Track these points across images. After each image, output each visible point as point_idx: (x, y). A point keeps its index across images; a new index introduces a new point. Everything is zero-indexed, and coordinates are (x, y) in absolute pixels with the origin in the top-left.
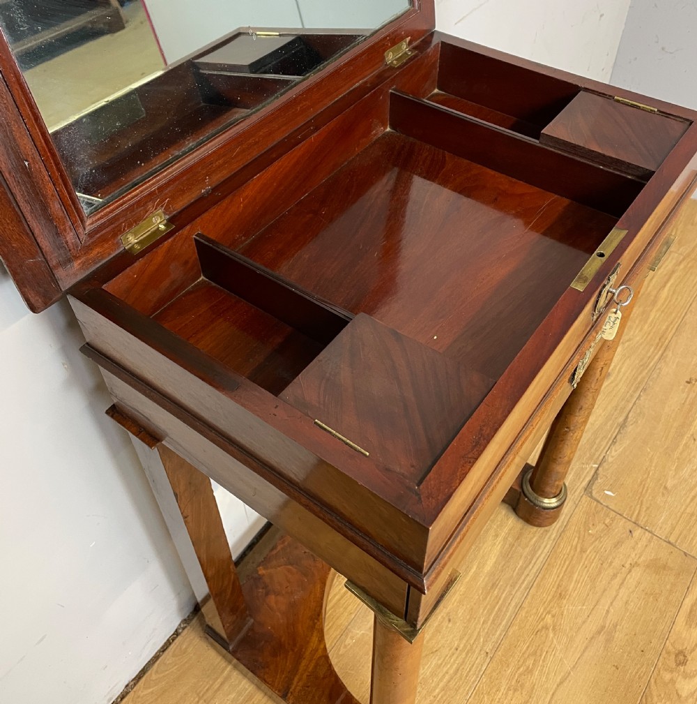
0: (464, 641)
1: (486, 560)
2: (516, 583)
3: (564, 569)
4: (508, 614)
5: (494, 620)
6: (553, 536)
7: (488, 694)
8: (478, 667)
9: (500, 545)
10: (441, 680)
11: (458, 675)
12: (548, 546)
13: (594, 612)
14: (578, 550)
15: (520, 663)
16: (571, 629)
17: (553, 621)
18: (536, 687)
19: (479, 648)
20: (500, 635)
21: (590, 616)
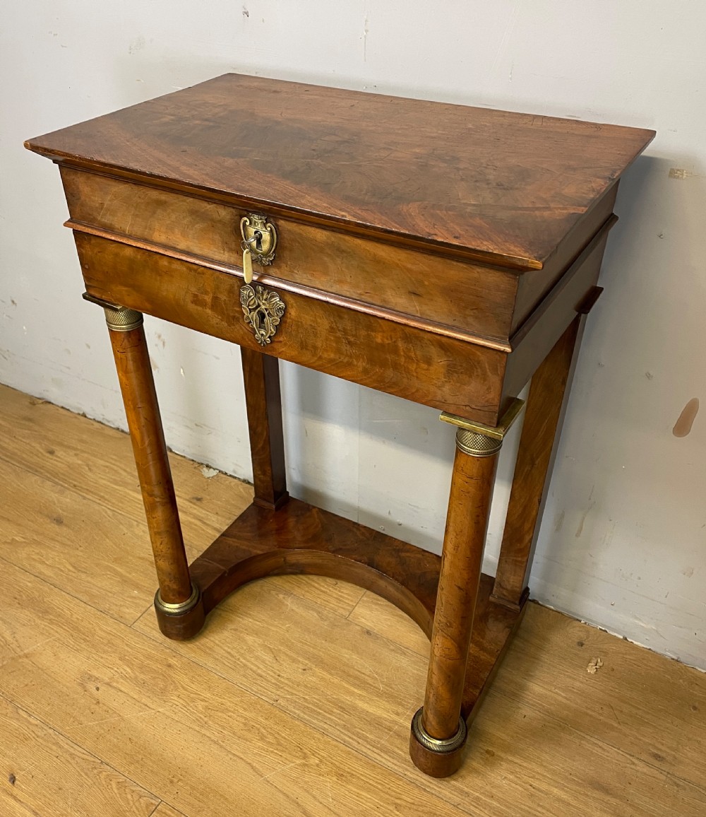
0: (286, 682)
1: (368, 703)
2: (349, 731)
3: (371, 782)
4: (315, 721)
5: (308, 708)
6: (408, 774)
7: (242, 701)
8: (264, 692)
9: (388, 717)
10: (252, 664)
11: (257, 677)
12: (396, 768)
13: (326, 810)
14: (398, 801)
15: (269, 730)
16: (306, 782)
17: (312, 765)
18: (248, 743)
19: (282, 694)
20: (295, 713)
21: (321, 805)
